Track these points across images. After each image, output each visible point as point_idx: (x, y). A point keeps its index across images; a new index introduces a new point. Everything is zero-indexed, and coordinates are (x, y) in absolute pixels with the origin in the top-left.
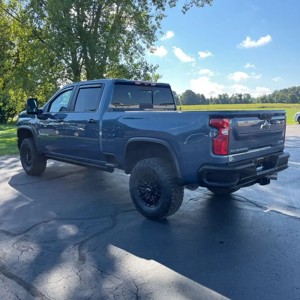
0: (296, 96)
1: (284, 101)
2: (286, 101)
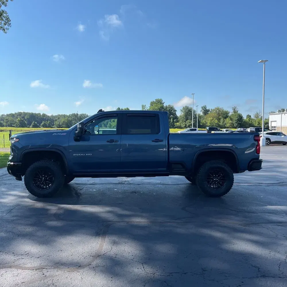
0: (24, 121)
1: (13, 125)
2: (15, 125)
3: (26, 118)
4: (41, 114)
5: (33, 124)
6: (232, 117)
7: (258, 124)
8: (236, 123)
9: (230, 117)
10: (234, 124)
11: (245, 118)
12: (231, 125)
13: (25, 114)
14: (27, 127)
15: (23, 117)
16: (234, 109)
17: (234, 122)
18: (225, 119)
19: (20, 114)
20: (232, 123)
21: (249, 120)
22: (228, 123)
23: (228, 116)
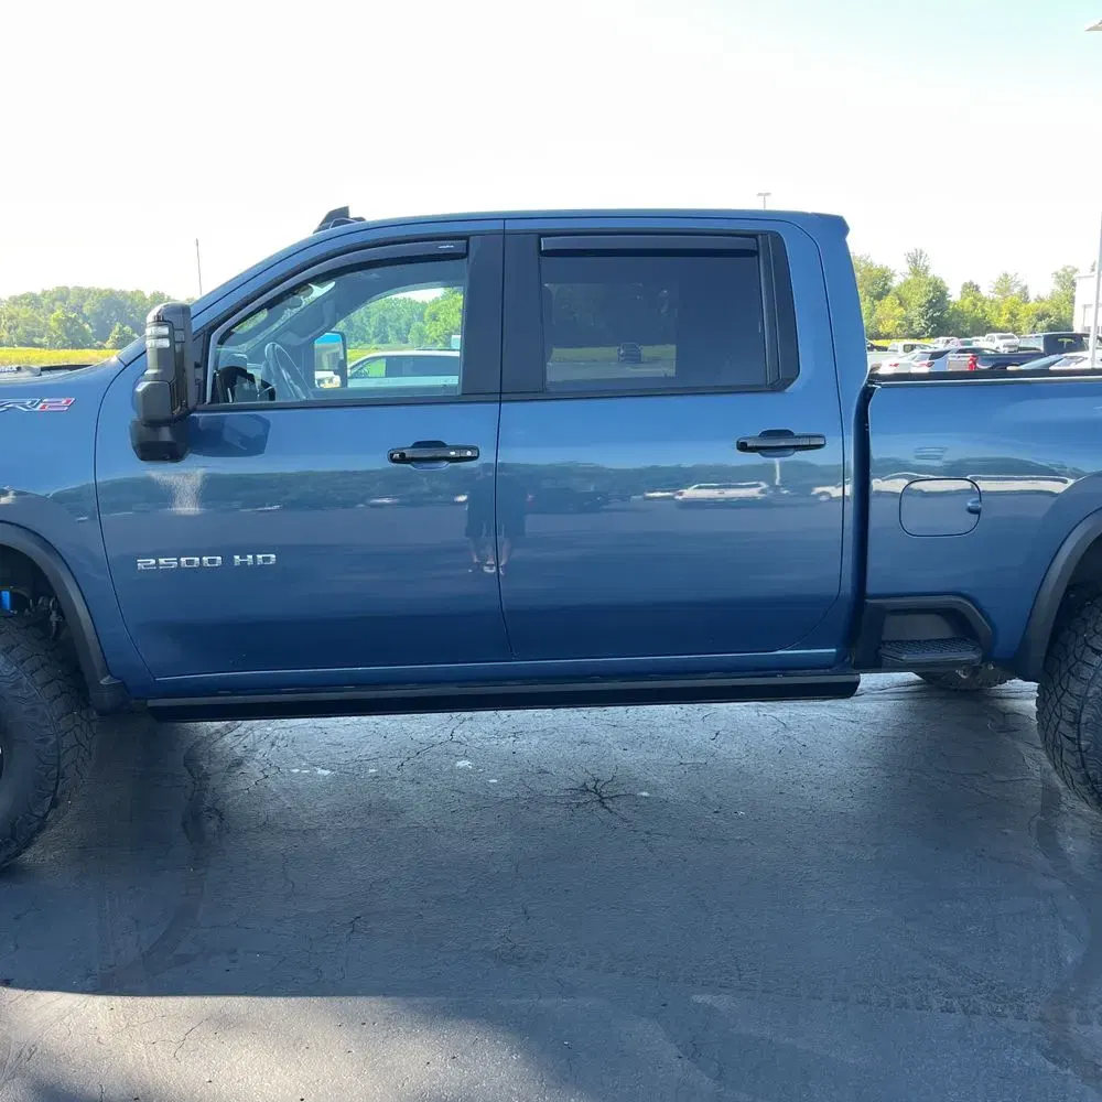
0: (80, 321)
1: (37, 340)
2: (44, 340)
3: (86, 310)
4: (148, 295)
5: (114, 334)
6: (906, 294)
7: (1009, 321)
8: (922, 315)
9: (897, 294)
10: (911, 324)
11: (955, 295)
12: (900, 326)
13: (84, 294)
14: (90, 347)
15: (78, 308)
16: (915, 261)
17: (914, 313)
18: (876, 302)
19: (62, 295)
20: (905, 319)
21: (975, 305)
22: (889, 317)
23: (888, 291)
